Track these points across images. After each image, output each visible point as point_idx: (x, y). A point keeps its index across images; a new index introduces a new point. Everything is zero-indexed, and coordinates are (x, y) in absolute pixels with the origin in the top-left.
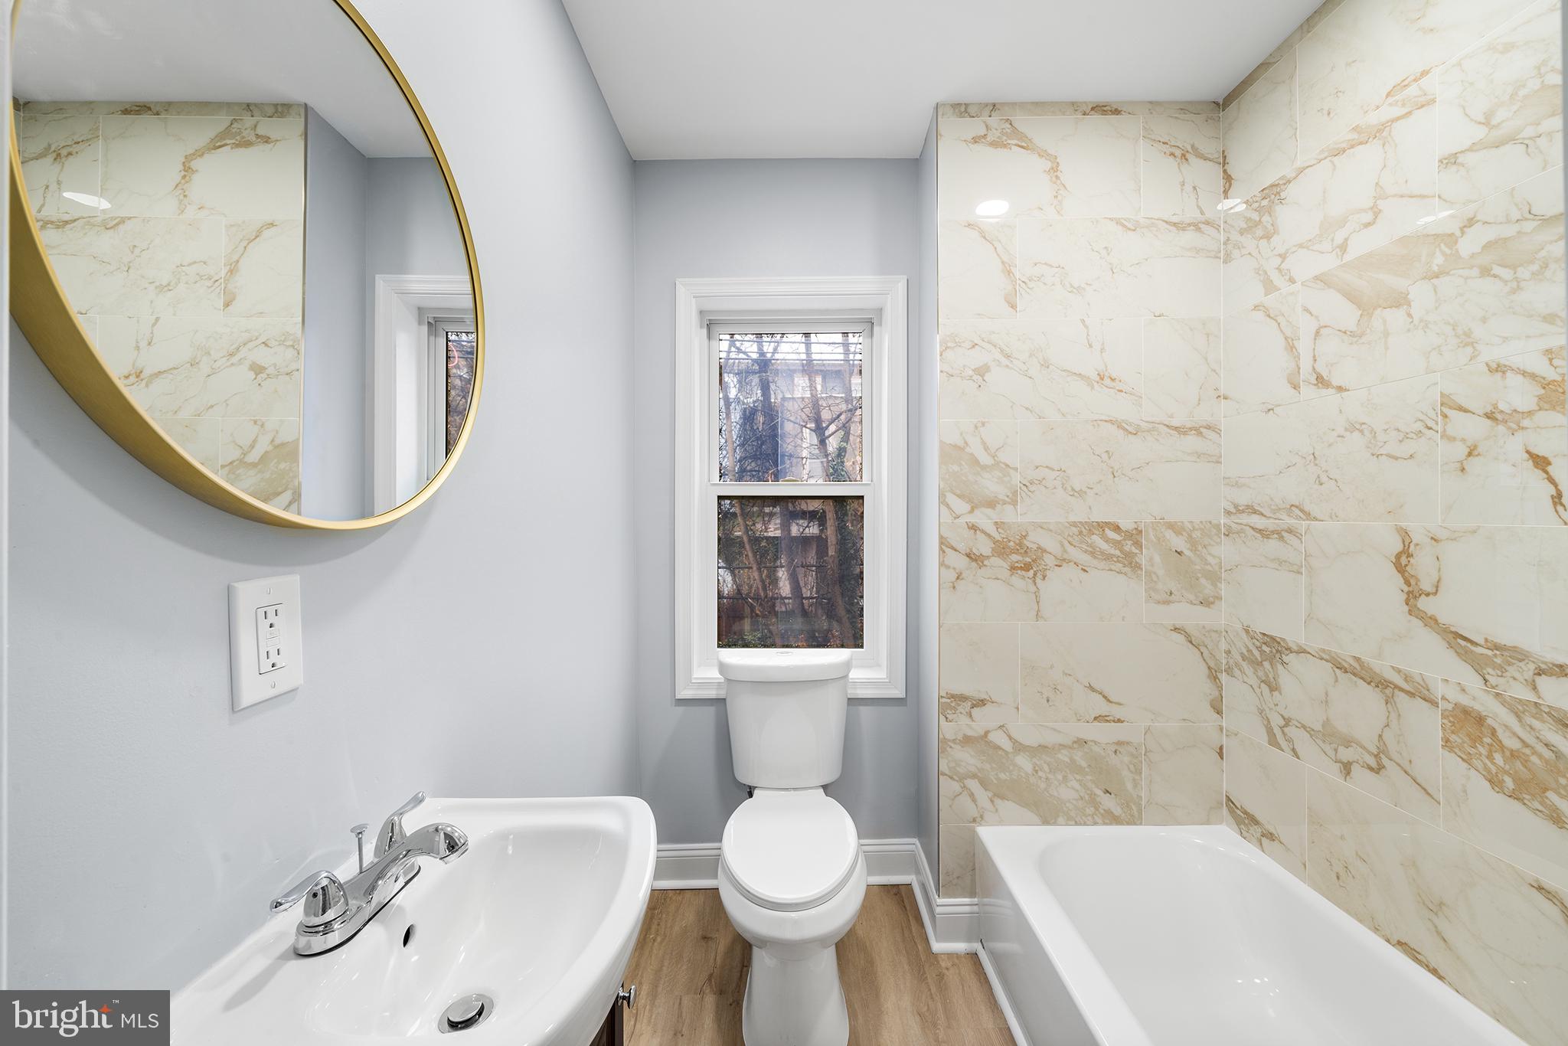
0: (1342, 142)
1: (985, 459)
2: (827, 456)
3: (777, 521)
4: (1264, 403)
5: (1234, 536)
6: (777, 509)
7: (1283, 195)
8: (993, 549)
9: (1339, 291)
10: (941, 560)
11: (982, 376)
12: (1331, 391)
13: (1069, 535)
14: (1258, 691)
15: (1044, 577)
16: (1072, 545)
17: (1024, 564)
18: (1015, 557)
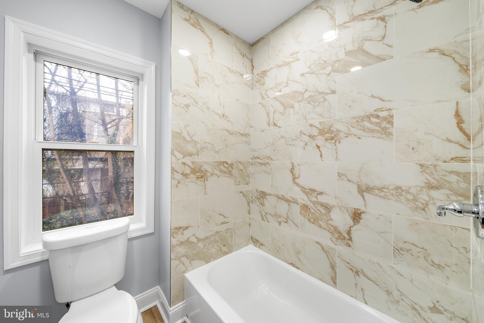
0: (280, 64)
1: (188, 138)
2: (108, 135)
3: (81, 162)
4: (261, 129)
5: (254, 165)
6: (81, 157)
7: (267, 74)
8: (191, 171)
9: (279, 102)
10: (172, 176)
11: (188, 108)
12: (277, 127)
13: (214, 166)
14: (259, 206)
15: (207, 180)
16: (215, 169)
17: (201, 176)
18: (198, 174)
